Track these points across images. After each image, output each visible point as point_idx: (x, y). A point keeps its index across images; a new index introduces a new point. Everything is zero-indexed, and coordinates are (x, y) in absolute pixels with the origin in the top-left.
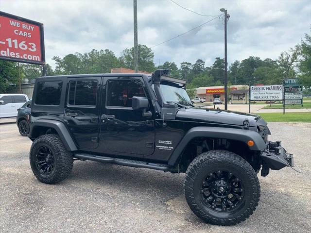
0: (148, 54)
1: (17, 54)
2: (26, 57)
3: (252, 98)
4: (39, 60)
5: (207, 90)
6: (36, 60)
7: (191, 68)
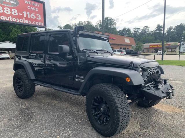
0: (113, 23)
1: (29, 21)
2: (35, 23)
3: (181, 51)
4: (43, 25)
5: (150, 45)
6: (41, 25)
7: (140, 31)
